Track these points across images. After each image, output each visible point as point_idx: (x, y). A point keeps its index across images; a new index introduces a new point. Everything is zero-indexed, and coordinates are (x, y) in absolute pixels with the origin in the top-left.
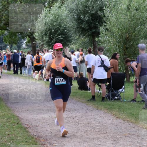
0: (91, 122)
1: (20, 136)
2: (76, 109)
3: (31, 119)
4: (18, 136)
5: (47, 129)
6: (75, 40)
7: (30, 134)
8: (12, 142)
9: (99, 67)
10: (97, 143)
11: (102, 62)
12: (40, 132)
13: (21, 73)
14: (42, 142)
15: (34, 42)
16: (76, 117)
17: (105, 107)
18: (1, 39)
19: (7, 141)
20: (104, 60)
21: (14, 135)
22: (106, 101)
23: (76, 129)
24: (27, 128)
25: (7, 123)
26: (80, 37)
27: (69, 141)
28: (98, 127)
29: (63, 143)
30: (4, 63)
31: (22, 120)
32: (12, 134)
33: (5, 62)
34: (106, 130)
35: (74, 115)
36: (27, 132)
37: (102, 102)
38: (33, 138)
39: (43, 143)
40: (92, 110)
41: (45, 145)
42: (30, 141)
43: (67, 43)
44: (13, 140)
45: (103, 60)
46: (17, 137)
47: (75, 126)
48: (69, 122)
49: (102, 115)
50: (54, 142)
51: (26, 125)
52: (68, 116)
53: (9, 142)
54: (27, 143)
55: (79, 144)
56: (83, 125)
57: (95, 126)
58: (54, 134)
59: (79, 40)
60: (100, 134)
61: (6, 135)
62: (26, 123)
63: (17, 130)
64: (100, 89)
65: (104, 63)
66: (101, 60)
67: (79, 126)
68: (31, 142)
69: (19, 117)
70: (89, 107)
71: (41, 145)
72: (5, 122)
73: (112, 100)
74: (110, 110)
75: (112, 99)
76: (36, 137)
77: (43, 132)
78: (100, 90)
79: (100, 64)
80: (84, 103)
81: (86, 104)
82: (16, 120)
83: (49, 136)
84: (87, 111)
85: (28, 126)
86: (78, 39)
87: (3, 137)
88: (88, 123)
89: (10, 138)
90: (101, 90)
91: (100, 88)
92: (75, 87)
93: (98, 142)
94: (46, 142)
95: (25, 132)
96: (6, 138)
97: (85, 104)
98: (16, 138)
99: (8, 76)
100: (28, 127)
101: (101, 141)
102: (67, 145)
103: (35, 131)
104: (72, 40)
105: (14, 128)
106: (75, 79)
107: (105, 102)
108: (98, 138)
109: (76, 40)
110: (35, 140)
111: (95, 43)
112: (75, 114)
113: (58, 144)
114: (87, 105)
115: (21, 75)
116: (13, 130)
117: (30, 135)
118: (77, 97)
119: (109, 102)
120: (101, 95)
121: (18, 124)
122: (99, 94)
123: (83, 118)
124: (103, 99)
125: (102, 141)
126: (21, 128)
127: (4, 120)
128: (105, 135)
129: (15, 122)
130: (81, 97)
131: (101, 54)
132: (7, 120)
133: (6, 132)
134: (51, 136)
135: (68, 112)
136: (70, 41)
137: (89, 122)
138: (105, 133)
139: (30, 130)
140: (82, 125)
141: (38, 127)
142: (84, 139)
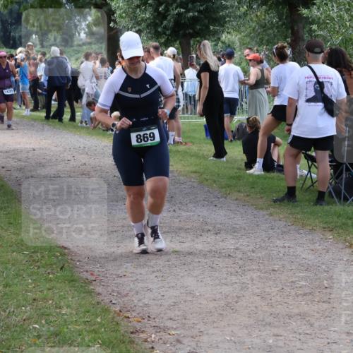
0: (283, 266)
1: (68, 306)
2: (238, 226)
3: (103, 255)
4: (62, 304)
5: (151, 286)
6: (235, 17)
7: (100, 298)
8: (43, 322)
9: (308, 101)
10: (300, 331)
11: (320, 85)
12: (126, 295)
13: (73, 118)
14: (135, 323)
15: (112, 24)
16: (238, 252)
17: (326, 223)
18: (15, 15)
19: (28, 319)
20: (324, 80)
21: (51, 302)
22: (328, 204)
23: (236, 286)
24: (91, 282)
25: (31, 265)
26: (250, 7)
27: (214, 322)
28: (303, 283)
29: (198, 327)
30: (23, 88)
31: (73, 258)
32: (45, 299)
33: (24, 83)
34: (328, 291)
35: (229, 243)
36: (90, 292)
37: (318, 208)
38: (107, 311)
39: (138, 326)
40: (285, 230)
41: (143, 332)
42: (99, 320)
43: (212, 28)
44: (47, 317)
45: (321, 80)
46: (60, 308)
47: (234, 279)
48: (214, 266)
49: (317, 245)
50: (169, 324)
51: (87, 271)
52: (213, 249)
53: (36, 323)
54: (91, 325)
55: (246, 332)
56: (259, 274)
57: (294, 279)
58: (171, 302)
59: (248, 18)
60: (309, 303)
61: (25, 300)
62: (87, 268)
63: (58, 285)
64: (310, 168)
65: (326, 90)
66: (315, 80)
67: (246, 279)
68: (99, 323)
69: (66, 248)
70: (275, 221)
71: (132, 333)
72: (24, 262)
73: (348, 200)
74: (340, 231)
75: (346, 199)
76: (118, 309)
77: (137, 293)
78: (309, 171)
79: (312, 94)
80: (262, 209)
81: (269, 212)
82: (57, 257)
83: (155, 307)
84: (271, 232)
85: (92, 274)
86: (245, 14)
87: (19, 306)
88: (274, 270)
89: (40, 309)
90: (313, 169)
91: (310, 163)
92: (236, 161)
93: (304, 327)
94: (147, 325)
95: (83, 295)
96: (27, 310)
97: (265, 212)
98: (58, 310)
99: (32, 125)
100: (93, 278)
101: (311, 325)
102: (207, 334)
103: (113, 291)
104: (227, 19)
105: (51, 280)
106: (234, 137)
107: (327, 208)
108: (303, 316)
109: (240, 17)
110: (113, 318)
111: (296, 28)
112: (233, 241)
113: (182, 331)
114: (271, 215)
115: (71, 123)
116: (48, 286)
117: (98, 303)
118: (239, 191)
119: (338, 207)
120: (313, 185)
121: (61, 269)
122: (309, 183)
123: (259, 255)
124: (321, 198)
125: (316, 324)
126: (72, 281)
127: (20, 257)
128: (326, 306)
129: (55, 264)
130: (253, 190)
131: (316, 61)
132: (31, 256)
133: (26, 291)
134: (161, 305)
135: (213, 237)
136: (221, 22)
137: (276, 267)
138: (325, 299)
139: (99, 289)
140: (255, 275)
141: (123, 279)
142: (261, 318)
